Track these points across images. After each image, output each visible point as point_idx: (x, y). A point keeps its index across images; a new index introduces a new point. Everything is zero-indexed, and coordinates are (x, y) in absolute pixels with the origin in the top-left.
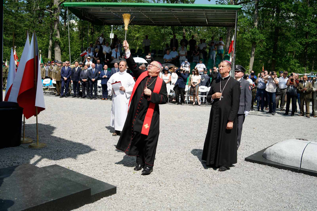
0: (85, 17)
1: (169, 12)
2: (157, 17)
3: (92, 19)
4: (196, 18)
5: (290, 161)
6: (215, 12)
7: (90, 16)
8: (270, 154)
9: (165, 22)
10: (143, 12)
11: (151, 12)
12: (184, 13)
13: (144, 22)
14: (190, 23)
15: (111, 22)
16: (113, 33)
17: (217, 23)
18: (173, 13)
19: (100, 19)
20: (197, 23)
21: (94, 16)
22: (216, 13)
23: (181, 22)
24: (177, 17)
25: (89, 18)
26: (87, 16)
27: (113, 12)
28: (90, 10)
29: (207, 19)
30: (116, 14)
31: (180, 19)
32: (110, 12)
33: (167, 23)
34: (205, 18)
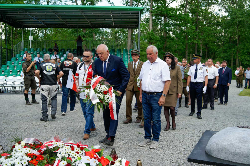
0: (4, 19)
1: (81, 14)
2: (71, 20)
3: (11, 22)
4: (104, 20)
5: (246, 158)
6: (121, 14)
7: (9, 19)
8: (218, 150)
9: (78, 25)
10: (57, 15)
11: (64, 15)
12: (94, 15)
13: (59, 25)
14: (100, 25)
15: (30, 25)
16: (32, 35)
17: (122, 26)
18: (85, 15)
19: (18, 22)
20: (105, 25)
21: (12, 20)
22: (121, 16)
23: (91, 25)
24: (88, 20)
25: (7, 21)
26: (5, 20)
27: (30, 15)
28: (8, 13)
29: (114, 22)
30: (33, 17)
31: (90, 22)
32: (28, 15)
33: (80, 25)
34: (112, 20)
